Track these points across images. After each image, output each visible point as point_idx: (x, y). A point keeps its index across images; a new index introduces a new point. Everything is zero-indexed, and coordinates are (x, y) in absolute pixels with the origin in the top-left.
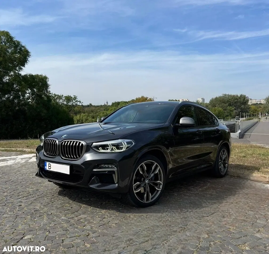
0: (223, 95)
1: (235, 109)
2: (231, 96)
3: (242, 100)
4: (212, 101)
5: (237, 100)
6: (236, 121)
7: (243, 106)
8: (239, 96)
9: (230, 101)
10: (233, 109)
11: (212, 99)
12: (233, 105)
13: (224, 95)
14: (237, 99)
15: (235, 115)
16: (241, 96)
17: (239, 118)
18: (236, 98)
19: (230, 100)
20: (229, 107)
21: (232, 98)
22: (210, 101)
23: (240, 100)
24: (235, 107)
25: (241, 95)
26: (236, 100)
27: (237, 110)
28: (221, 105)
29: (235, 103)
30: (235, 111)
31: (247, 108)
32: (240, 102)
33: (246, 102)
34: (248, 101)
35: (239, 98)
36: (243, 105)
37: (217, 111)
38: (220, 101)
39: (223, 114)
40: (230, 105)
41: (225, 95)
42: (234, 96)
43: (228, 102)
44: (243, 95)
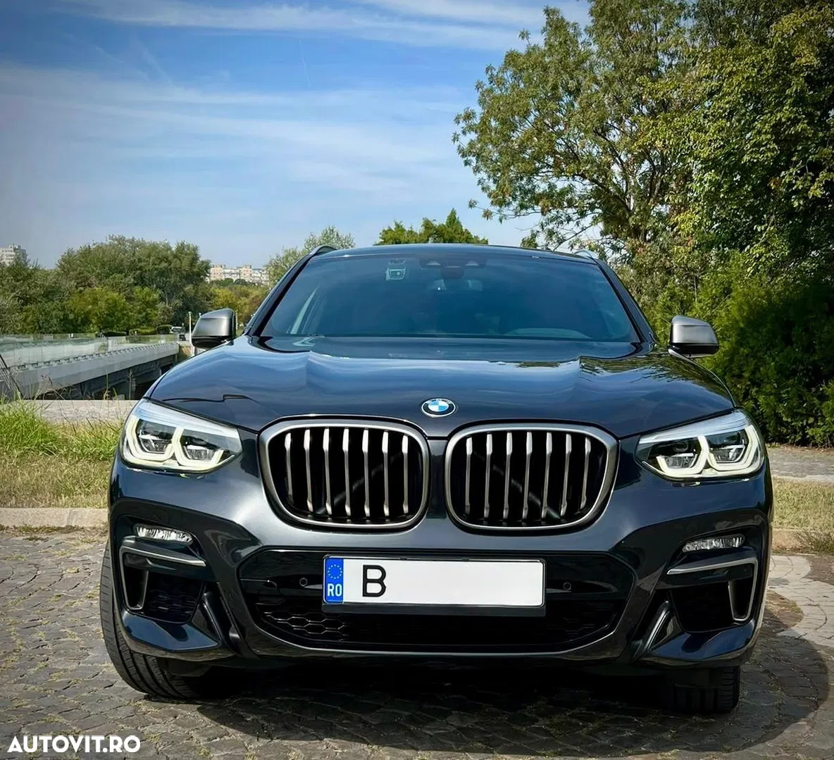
0: (111, 238)
1: (162, 299)
2: (141, 245)
3: (185, 263)
4: (68, 264)
5: (166, 264)
6: (179, 342)
7: (189, 288)
8: (173, 249)
9: (141, 267)
10: (156, 296)
11: (70, 254)
12: (152, 281)
13: (116, 239)
14: (166, 259)
15: (164, 319)
16: (181, 248)
17: (182, 333)
18: (164, 253)
19: (140, 260)
20: (138, 289)
21: (149, 256)
22: (63, 260)
23: (176, 263)
24: (160, 291)
25: (182, 244)
26: (164, 265)
27: (170, 303)
28: (109, 281)
29: (162, 273)
30: (160, 305)
31: (204, 295)
32: (178, 270)
33: (199, 275)
34: (207, 268)
35: (175, 256)
36: (188, 283)
37: (102, 304)
38: (103, 265)
39: (126, 318)
40: (141, 281)
41: (121, 240)
42: (154, 247)
43: (133, 267)
44: (188, 246)
